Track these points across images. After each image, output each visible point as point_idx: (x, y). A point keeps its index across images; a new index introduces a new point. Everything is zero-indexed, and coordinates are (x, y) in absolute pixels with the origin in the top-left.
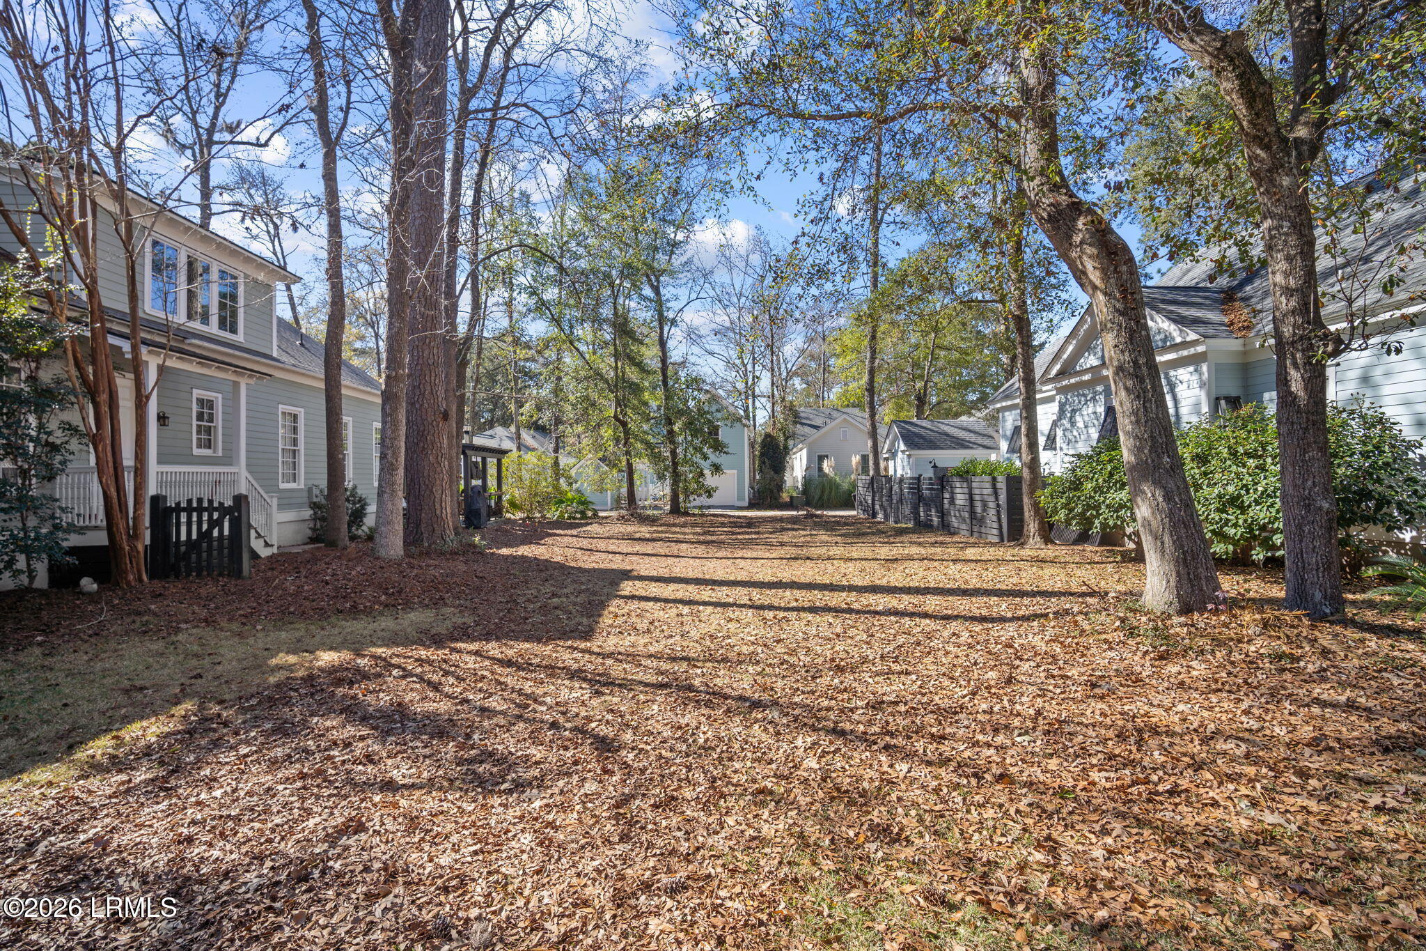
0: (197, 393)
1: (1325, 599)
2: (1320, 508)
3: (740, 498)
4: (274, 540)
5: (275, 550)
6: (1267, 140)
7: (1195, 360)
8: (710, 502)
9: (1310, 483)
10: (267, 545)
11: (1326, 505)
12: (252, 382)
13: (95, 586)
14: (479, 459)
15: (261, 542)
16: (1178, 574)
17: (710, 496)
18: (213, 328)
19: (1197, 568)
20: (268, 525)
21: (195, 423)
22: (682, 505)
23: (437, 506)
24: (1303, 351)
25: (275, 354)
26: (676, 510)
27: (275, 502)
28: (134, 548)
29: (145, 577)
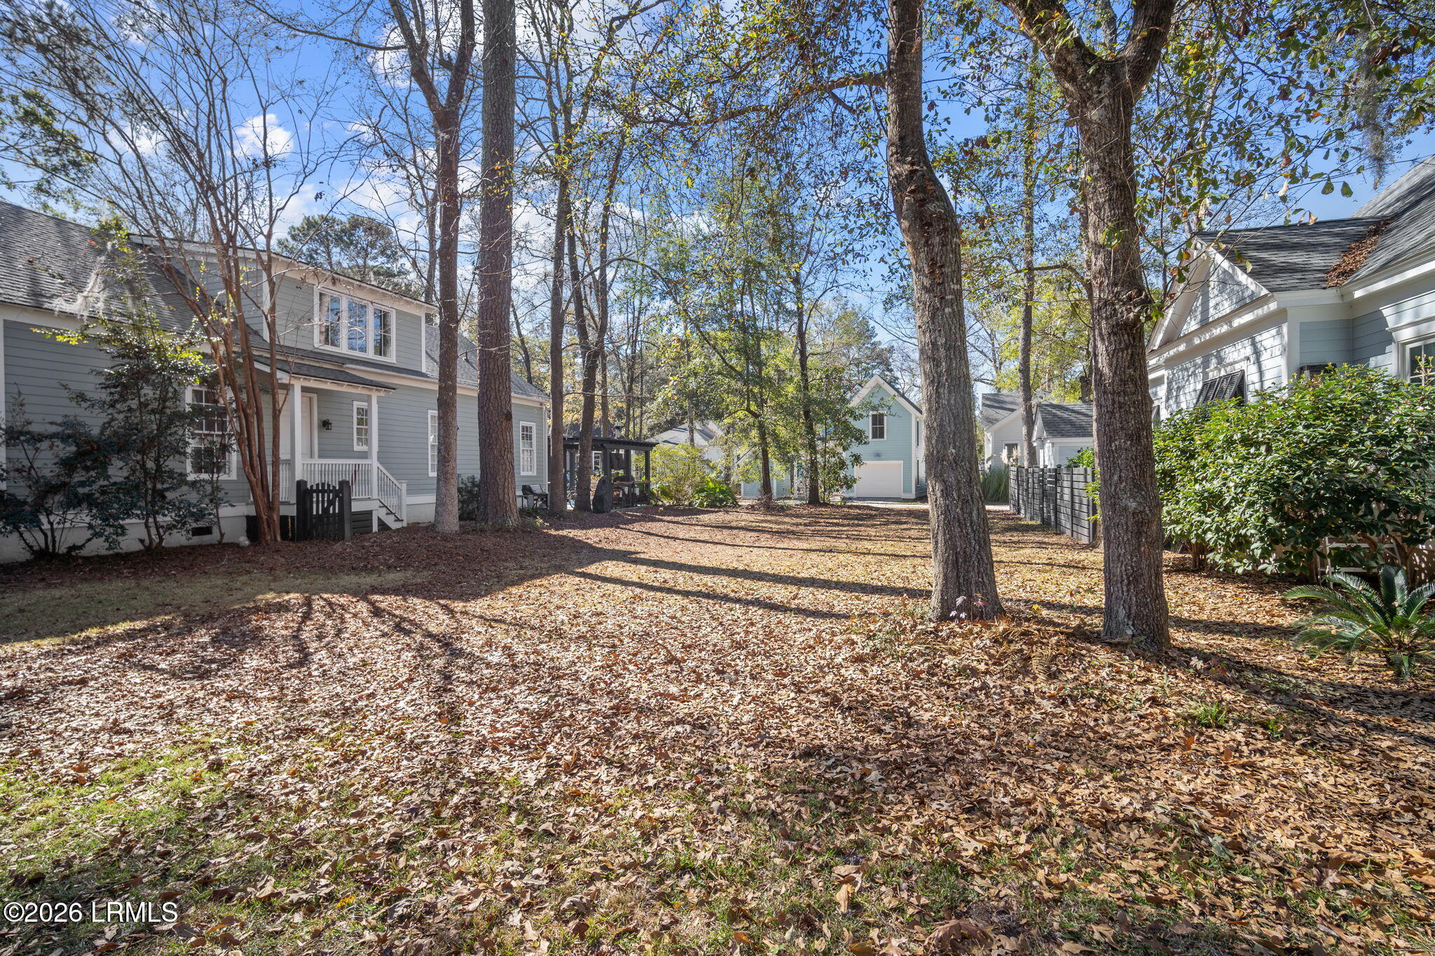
0: (356, 404)
1: (1129, 618)
2: (1125, 509)
3: (906, 490)
4: (404, 517)
5: (405, 524)
6: (1070, 70)
7: (1274, 320)
8: (851, 495)
9: (1116, 478)
10: (398, 520)
11: (1133, 505)
12: (382, 394)
13: (247, 543)
14: (622, 452)
15: (392, 517)
16: (945, 575)
17: (849, 487)
18: (371, 355)
19: (968, 572)
20: (400, 507)
21: (355, 426)
22: (821, 495)
23: (501, 492)
24: (1107, 318)
25: (424, 371)
26: (814, 500)
27: (404, 487)
28: (270, 517)
29: (279, 538)
